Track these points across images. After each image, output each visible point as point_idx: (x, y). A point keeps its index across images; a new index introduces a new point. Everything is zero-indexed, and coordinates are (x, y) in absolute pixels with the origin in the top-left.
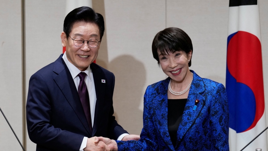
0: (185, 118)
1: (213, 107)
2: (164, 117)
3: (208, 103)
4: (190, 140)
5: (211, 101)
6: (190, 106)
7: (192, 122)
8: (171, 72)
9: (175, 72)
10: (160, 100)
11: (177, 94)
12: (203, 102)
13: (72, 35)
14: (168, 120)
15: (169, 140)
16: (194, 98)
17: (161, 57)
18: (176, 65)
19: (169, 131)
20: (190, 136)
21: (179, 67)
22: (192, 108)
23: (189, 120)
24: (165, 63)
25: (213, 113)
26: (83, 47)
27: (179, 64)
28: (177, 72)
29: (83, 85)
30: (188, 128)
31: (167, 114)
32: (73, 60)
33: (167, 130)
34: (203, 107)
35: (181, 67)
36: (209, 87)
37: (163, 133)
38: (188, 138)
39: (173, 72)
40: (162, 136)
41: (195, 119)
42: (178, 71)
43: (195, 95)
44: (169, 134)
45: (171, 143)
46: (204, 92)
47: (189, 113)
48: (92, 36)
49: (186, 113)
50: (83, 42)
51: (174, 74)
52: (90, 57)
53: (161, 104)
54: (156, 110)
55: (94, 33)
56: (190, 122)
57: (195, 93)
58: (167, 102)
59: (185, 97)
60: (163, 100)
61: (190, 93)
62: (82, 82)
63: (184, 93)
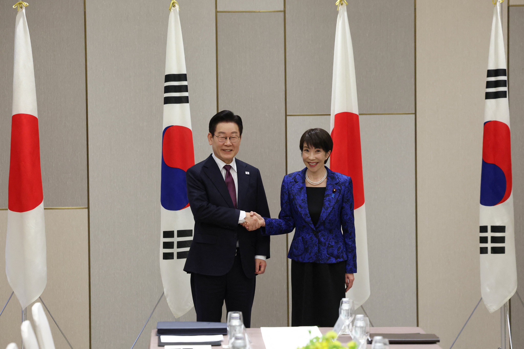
0: (327, 203)
1: (346, 196)
2: (304, 201)
3: (342, 192)
4: (329, 221)
5: (344, 191)
6: (329, 194)
7: (332, 207)
8: (309, 163)
9: (312, 164)
10: (299, 188)
11: (314, 184)
12: (339, 191)
13: (216, 134)
14: (308, 204)
15: (310, 220)
16: (331, 188)
17: (304, 149)
18: (314, 158)
19: (309, 213)
20: (330, 218)
21: (316, 161)
22: (331, 195)
23: (330, 205)
24: (306, 155)
25: (346, 201)
26: (226, 143)
27: (317, 158)
28: (313, 164)
29: (229, 175)
30: (329, 211)
31: (306, 199)
32: (218, 154)
33: (308, 212)
34: (339, 195)
35: (317, 162)
36: (342, 179)
37: (305, 214)
38: (328, 219)
39: (310, 164)
40: (304, 217)
41: (334, 204)
42: (315, 164)
43: (332, 185)
44: (309, 215)
45: (312, 222)
46: (338, 183)
47: (329, 199)
48: (233, 133)
49: (327, 200)
50: (226, 138)
51: (311, 166)
52: (232, 151)
53: (300, 191)
54: (296, 195)
55: (234, 130)
56: (330, 207)
57: (332, 183)
58: (305, 190)
59: (324, 185)
60: (302, 188)
61: (328, 184)
62: (228, 172)
63: (321, 183)
